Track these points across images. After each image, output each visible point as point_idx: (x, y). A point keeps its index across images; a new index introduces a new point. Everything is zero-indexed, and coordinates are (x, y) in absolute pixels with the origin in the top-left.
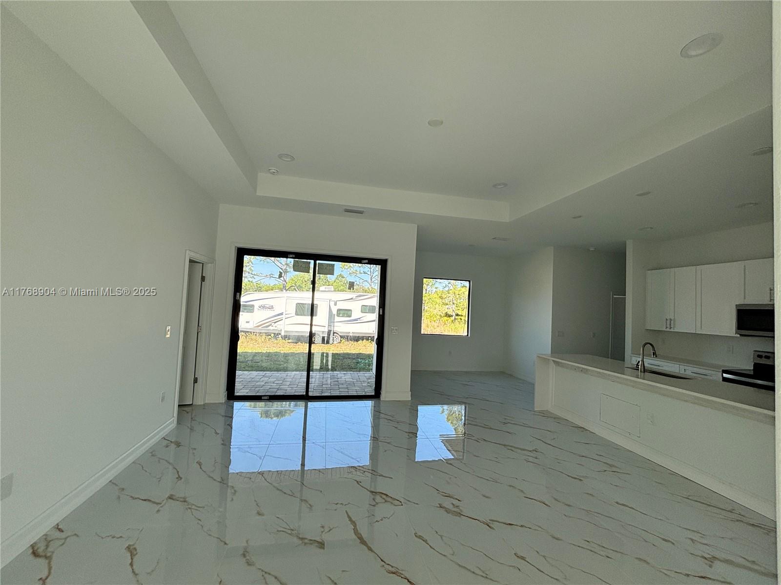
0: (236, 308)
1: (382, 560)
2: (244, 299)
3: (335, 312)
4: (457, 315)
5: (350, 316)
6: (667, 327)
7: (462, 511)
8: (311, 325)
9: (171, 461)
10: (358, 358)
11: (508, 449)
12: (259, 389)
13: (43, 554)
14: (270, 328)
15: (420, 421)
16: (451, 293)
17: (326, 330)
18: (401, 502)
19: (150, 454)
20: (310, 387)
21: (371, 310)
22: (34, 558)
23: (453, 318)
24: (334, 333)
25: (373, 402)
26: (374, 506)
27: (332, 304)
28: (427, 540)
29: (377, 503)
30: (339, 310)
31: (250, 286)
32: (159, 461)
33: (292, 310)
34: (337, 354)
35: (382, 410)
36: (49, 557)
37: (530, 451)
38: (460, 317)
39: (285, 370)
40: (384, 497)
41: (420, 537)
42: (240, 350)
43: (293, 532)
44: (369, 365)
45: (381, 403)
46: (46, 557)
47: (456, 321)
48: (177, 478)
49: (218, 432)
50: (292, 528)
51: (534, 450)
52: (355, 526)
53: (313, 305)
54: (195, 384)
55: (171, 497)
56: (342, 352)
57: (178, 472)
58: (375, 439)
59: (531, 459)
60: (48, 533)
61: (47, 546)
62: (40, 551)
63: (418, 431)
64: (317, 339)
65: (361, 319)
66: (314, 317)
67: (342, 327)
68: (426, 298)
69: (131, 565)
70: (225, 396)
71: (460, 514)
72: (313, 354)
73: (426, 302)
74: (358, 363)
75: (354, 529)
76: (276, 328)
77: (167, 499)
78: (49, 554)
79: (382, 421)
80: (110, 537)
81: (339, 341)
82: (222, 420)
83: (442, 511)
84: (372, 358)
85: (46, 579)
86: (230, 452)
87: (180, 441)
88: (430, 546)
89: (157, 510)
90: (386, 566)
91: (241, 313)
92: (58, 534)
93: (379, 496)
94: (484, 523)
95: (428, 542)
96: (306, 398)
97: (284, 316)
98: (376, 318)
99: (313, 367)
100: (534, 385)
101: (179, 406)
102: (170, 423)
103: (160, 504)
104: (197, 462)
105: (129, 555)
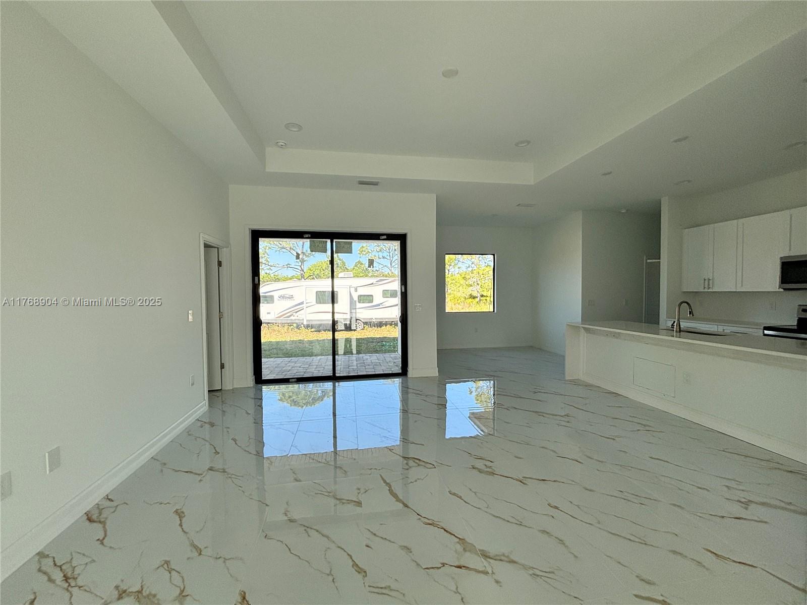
0: (256, 299)
1: (418, 514)
2: (262, 290)
3: (356, 298)
4: (482, 296)
5: (371, 301)
6: (704, 288)
7: (495, 471)
8: (333, 313)
9: (207, 439)
10: (382, 341)
11: (540, 415)
12: (285, 373)
13: (98, 520)
14: (292, 318)
15: (448, 394)
16: (475, 273)
17: (348, 317)
18: (434, 465)
19: (187, 434)
20: (336, 369)
21: (393, 294)
22: (90, 523)
23: (478, 299)
24: (357, 320)
25: (401, 379)
26: (407, 469)
27: (353, 290)
28: (461, 497)
29: (410, 467)
30: (360, 296)
31: (267, 278)
32: (196, 439)
33: (313, 299)
34: (361, 339)
35: (410, 385)
36: (103, 522)
37: (561, 416)
38: (485, 298)
39: (311, 355)
40: (417, 461)
41: (454, 494)
42: (263, 340)
43: (330, 494)
44: (394, 348)
45: (409, 380)
46: (100, 522)
47: (481, 302)
48: (215, 453)
49: (249, 412)
50: (329, 491)
51: (565, 415)
52: (390, 486)
53: (333, 292)
54: (222, 370)
55: (211, 469)
56: (366, 337)
57: (215, 448)
58: (405, 411)
59: (563, 423)
60: (99, 503)
61: (100, 514)
62: (94, 517)
63: (447, 402)
64: (340, 326)
65: (383, 304)
66: (335, 305)
67: (365, 313)
68: (449, 279)
69: (181, 525)
70: (253, 380)
71: (493, 474)
72: (337, 340)
73: (449, 284)
74: (382, 346)
75: (389, 490)
76: (298, 318)
77: (207, 471)
78: (102, 520)
79: (410, 395)
80: (158, 504)
81: (362, 328)
82: (251, 403)
83: (475, 472)
84: (397, 340)
85: (104, 539)
86: (263, 429)
87: (214, 422)
88: (465, 501)
89: (199, 480)
90: (422, 519)
91: (261, 305)
92: (108, 503)
93: (412, 461)
94: (517, 480)
95: (463, 498)
96: (334, 378)
97: (304, 305)
98: (399, 301)
99: (338, 351)
100: (564, 357)
101: (209, 391)
102: (202, 406)
103: (202, 474)
104: (232, 439)
105: (177, 517)
